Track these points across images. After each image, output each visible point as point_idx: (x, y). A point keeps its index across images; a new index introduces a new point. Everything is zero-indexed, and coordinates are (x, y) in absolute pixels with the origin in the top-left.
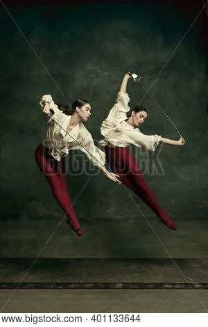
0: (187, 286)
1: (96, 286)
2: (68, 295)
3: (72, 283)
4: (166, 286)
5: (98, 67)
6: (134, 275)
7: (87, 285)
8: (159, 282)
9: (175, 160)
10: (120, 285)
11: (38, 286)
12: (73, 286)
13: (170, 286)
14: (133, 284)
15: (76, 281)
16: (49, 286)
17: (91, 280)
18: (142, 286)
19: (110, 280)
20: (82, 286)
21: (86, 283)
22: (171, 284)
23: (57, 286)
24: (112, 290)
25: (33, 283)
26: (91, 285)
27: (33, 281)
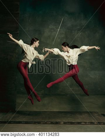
0: (92, 123)
1: (52, 123)
2: (39, 126)
4: (83, 123)
5: (55, 27)
6: (69, 118)
7: (48, 123)
8: (79, 121)
9: (88, 69)
10: (63, 123)
11: (27, 123)
12: (42, 123)
13: (84, 123)
14: (68, 122)
15: (43, 121)
16: (31, 123)
17: (50, 120)
18: (72, 123)
19: (58, 120)
20: (46, 123)
21: (48, 122)
22: (84, 122)
23: (35, 123)
24: (59, 125)
26: (50, 123)
27: (25, 121)
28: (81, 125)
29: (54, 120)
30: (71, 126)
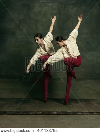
0: (91, 113)
1: (43, 113)
2: (28, 118)
3: (30, 112)
4: (79, 113)
6: (63, 107)
7: (38, 113)
8: (75, 111)
9: (84, 49)
10: (55, 113)
11: (14, 113)
12: (31, 113)
13: (81, 114)
14: (62, 112)
15: (33, 110)
16: (19, 113)
18: (66, 113)
19: (51, 110)
20: (36, 113)
21: (38, 112)
22: (82, 112)
23: (23, 113)
24: (52, 116)
25: (10, 112)
26: (41, 113)
27: (11, 111)
28: (77, 116)
29: (44, 110)
30: (66, 117)
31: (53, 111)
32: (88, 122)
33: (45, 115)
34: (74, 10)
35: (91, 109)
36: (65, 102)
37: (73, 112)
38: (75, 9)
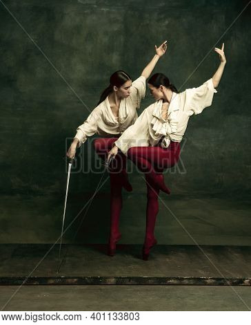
0: (199, 281)
1: (82, 281)
2: (43, 292)
3: (50, 278)
4: (171, 281)
5: (94, 2)
6: (132, 266)
7: (70, 280)
8: (162, 276)
10: (113, 280)
12: (52, 281)
13: (176, 282)
14: (130, 278)
17: (76, 273)
18: (140, 281)
19: (100, 273)
20: (63, 282)
21: (69, 278)
22: (177, 279)
23: (31, 282)
24: (103, 287)
26: (75, 280)
28: (167, 287)
29: (87, 273)
30: (138, 291)
31: (108, 275)
32: (192, 302)
33: (86, 287)
34: (164, 24)
35: (200, 271)
36: (145, 252)
37: (157, 278)
38: (167, 22)
